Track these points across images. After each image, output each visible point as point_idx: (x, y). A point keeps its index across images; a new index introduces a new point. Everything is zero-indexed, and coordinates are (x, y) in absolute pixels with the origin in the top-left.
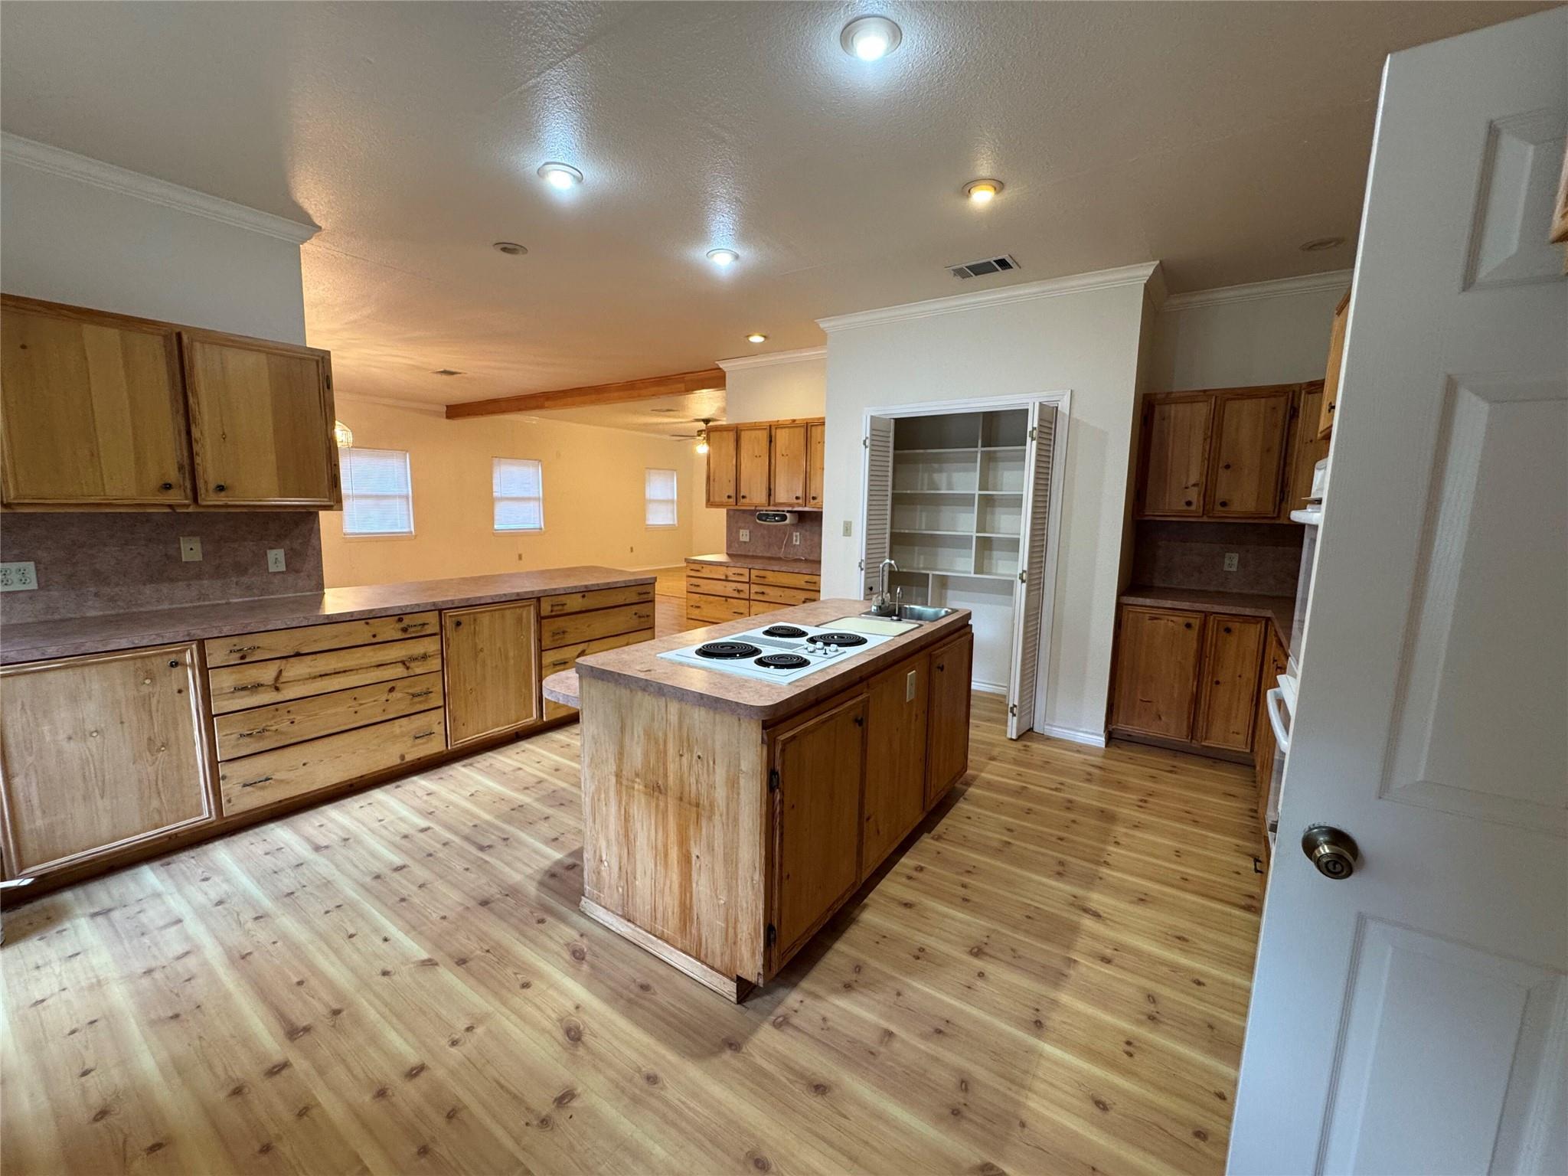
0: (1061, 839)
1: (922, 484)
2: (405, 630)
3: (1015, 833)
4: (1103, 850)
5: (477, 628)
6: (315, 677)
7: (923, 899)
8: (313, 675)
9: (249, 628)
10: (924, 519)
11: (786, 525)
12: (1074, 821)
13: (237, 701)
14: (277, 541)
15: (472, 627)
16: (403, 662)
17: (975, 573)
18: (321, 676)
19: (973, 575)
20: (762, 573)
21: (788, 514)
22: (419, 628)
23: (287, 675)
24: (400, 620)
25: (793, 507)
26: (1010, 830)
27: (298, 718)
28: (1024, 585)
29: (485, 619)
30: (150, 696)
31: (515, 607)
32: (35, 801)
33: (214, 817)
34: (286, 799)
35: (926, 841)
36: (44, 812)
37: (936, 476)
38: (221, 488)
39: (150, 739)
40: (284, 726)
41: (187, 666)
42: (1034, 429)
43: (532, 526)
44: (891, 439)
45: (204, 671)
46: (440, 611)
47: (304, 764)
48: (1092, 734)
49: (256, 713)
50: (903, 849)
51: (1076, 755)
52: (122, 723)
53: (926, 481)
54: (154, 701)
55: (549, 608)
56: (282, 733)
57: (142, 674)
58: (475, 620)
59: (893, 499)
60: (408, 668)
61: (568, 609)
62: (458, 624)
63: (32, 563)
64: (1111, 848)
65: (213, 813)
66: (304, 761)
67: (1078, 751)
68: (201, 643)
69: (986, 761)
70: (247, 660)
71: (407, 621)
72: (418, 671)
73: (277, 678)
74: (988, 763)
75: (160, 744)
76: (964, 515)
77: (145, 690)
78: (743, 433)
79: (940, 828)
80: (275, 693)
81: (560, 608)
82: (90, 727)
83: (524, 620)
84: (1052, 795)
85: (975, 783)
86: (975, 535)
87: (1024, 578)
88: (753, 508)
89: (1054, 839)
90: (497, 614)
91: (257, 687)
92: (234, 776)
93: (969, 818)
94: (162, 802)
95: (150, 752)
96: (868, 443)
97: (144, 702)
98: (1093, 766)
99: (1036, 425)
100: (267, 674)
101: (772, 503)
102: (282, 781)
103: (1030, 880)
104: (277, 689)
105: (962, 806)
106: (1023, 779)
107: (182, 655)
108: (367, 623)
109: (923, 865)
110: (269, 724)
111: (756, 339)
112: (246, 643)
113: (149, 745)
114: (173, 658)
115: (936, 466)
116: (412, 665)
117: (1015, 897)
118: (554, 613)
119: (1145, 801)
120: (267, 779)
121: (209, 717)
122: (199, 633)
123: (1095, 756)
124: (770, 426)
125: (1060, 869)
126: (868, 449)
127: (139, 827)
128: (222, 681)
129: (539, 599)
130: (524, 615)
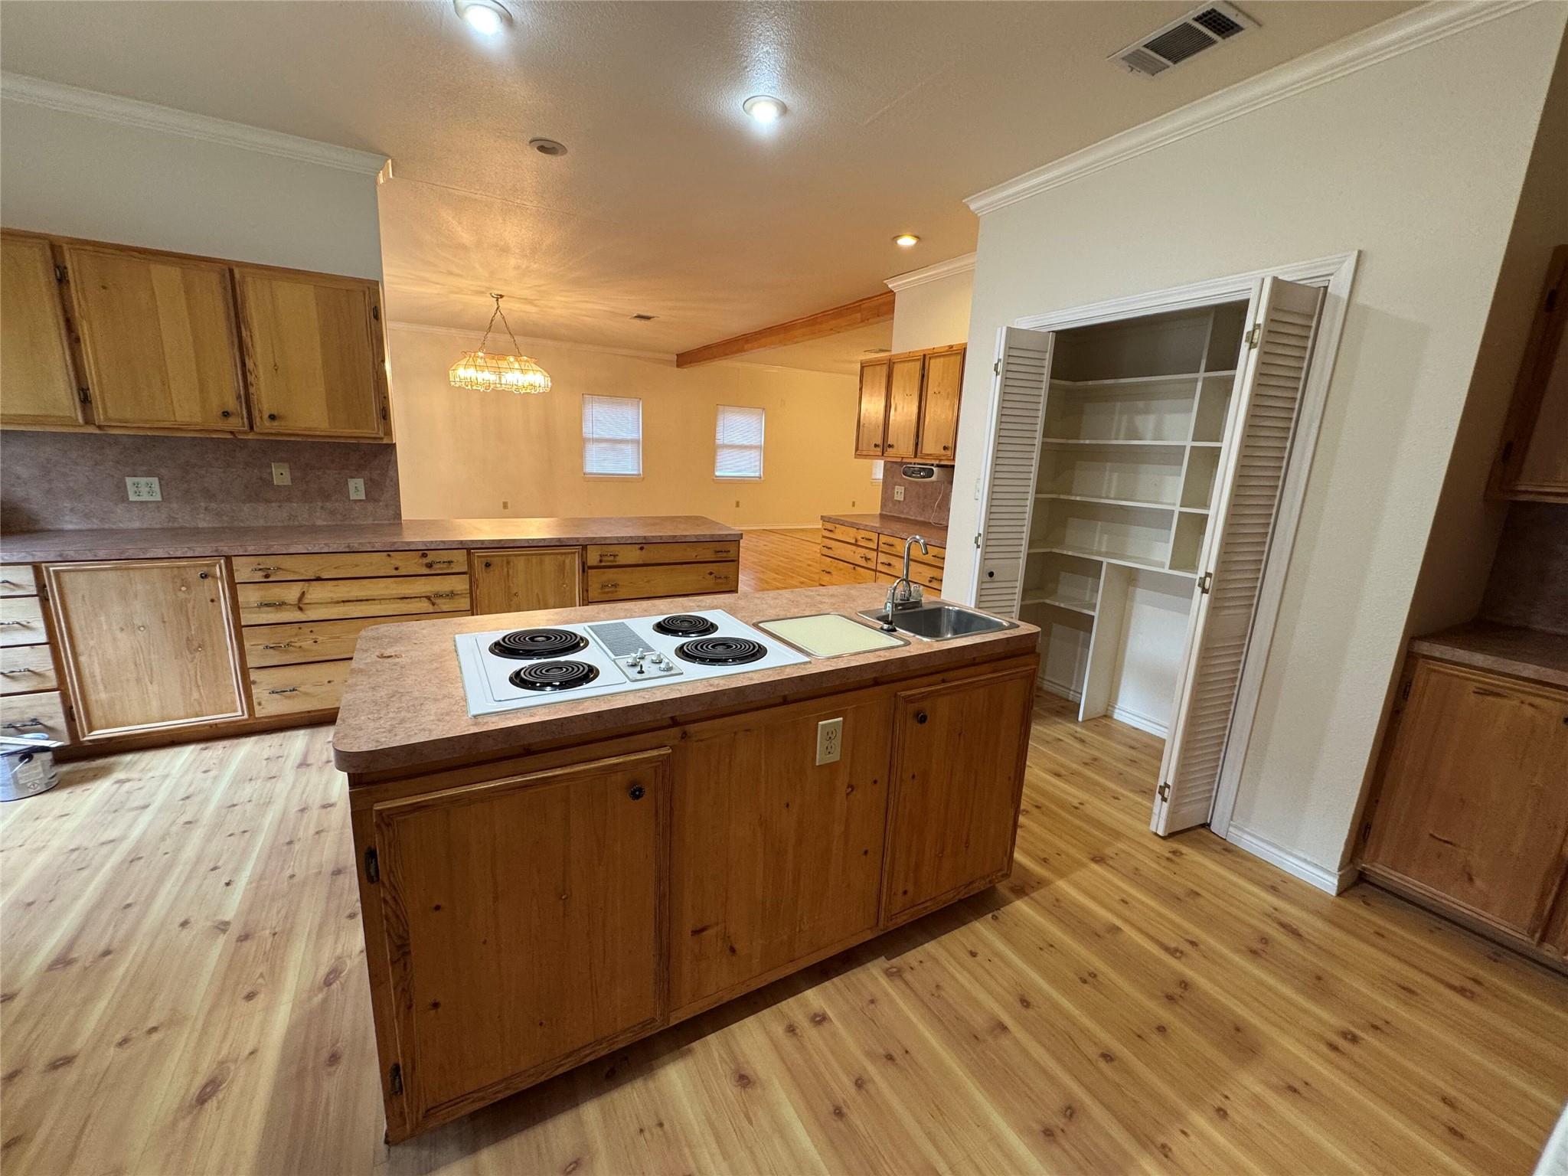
0: (1108, 1057)
1: (1118, 430)
2: (429, 566)
3: (1031, 1013)
4: (1178, 1115)
5: (511, 572)
6: (338, 602)
7: (776, 1082)
8: (335, 600)
9: (272, 549)
10: (1114, 484)
11: (933, 482)
12: (1161, 1029)
13: (264, 615)
14: (358, 470)
15: (506, 570)
16: (428, 598)
17: (1170, 568)
18: (343, 602)
19: (1166, 570)
20: (891, 540)
21: (934, 469)
22: (445, 565)
23: (309, 598)
24: (424, 556)
25: (940, 460)
26: (1025, 1003)
27: (320, 639)
28: (1206, 597)
29: (520, 564)
30: (187, 600)
31: (558, 554)
32: (98, 678)
33: (246, 716)
34: (315, 711)
35: (873, 975)
36: (105, 687)
37: (1139, 420)
38: (272, 417)
39: (188, 639)
40: (307, 644)
41: (217, 578)
42: (1256, 326)
43: (752, 475)
44: (1048, 363)
45: (233, 586)
46: (469, 550)
47: (329, 682)
48: (1316, 866)
49: (279, 628)
50: (822, 972)
51: (1264, 895)
52: (164, 622)
53: (1124, 424)
54: (190, 605)
55: (598, 558)
56: (305, 651)
57: (179, 582)
58: (508, 563)
59: (1042, 450)
60: (433, 604)
61: (621, 560)
62: (488, 565)
63: (156, 479)
64: (1200, 1120)
65: (246, 712)
66: (330, 679)
67: (1273, 889)
68: (228, 559)
69: (1085, 860)
70: (270, 579)
71: (432, 557)
72: (445, 608)
73: (301, 599)
74: (1083, 865)
75: (197, 645)
76: (1170, 478)
77: (182, 596)
78: (896, 366)
79: (912, 957)
80: (299, 612)
81: (612, 558)
82: (138, 622)
83: (567, 567)
84: (1158, 961)
85: (1034, 895)
86: (1177, 509)
87: (1207, 585)
88: (899, 460)
89: (1092, 1052)
90: (534, 560)
91: (281, 605)
92: (264, 683)
93: (973, 954)
94: (201, 694)
95: (189, 649)
96: (1000, 369)
97: (181, 607)
98: (1283, 925)
99: (1260, 320)
100: (292, 593)
101: (919, 454)
102: (306, 694)
103: (984, 1124)
104: (301, 609)
105: (982, 931)
106: (1127, 913)
107: (213, 568)
108: (389, 555)
109: (830, 1014)
110: (293, 640)
111: (907, 241)
112: (270, 562)
113: (188, 644)
114: (205, 569)
115: (1141, 404)
116: (438, 601)
117: (929, 1149)
118: (603, 564)
119: (1354, 1039)
120: (294, 690)
121: (239, 628)
122: (226, 550)
123: (1303, 907)
124: (924, 355)
125: (1058, 1121)
126: (999, 377)
127: (182, 713)
128: (249, 596)
129: (584, 547)
130: (567, 561)
